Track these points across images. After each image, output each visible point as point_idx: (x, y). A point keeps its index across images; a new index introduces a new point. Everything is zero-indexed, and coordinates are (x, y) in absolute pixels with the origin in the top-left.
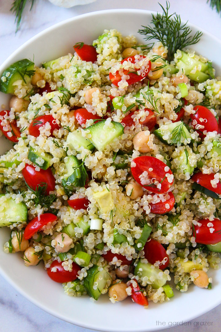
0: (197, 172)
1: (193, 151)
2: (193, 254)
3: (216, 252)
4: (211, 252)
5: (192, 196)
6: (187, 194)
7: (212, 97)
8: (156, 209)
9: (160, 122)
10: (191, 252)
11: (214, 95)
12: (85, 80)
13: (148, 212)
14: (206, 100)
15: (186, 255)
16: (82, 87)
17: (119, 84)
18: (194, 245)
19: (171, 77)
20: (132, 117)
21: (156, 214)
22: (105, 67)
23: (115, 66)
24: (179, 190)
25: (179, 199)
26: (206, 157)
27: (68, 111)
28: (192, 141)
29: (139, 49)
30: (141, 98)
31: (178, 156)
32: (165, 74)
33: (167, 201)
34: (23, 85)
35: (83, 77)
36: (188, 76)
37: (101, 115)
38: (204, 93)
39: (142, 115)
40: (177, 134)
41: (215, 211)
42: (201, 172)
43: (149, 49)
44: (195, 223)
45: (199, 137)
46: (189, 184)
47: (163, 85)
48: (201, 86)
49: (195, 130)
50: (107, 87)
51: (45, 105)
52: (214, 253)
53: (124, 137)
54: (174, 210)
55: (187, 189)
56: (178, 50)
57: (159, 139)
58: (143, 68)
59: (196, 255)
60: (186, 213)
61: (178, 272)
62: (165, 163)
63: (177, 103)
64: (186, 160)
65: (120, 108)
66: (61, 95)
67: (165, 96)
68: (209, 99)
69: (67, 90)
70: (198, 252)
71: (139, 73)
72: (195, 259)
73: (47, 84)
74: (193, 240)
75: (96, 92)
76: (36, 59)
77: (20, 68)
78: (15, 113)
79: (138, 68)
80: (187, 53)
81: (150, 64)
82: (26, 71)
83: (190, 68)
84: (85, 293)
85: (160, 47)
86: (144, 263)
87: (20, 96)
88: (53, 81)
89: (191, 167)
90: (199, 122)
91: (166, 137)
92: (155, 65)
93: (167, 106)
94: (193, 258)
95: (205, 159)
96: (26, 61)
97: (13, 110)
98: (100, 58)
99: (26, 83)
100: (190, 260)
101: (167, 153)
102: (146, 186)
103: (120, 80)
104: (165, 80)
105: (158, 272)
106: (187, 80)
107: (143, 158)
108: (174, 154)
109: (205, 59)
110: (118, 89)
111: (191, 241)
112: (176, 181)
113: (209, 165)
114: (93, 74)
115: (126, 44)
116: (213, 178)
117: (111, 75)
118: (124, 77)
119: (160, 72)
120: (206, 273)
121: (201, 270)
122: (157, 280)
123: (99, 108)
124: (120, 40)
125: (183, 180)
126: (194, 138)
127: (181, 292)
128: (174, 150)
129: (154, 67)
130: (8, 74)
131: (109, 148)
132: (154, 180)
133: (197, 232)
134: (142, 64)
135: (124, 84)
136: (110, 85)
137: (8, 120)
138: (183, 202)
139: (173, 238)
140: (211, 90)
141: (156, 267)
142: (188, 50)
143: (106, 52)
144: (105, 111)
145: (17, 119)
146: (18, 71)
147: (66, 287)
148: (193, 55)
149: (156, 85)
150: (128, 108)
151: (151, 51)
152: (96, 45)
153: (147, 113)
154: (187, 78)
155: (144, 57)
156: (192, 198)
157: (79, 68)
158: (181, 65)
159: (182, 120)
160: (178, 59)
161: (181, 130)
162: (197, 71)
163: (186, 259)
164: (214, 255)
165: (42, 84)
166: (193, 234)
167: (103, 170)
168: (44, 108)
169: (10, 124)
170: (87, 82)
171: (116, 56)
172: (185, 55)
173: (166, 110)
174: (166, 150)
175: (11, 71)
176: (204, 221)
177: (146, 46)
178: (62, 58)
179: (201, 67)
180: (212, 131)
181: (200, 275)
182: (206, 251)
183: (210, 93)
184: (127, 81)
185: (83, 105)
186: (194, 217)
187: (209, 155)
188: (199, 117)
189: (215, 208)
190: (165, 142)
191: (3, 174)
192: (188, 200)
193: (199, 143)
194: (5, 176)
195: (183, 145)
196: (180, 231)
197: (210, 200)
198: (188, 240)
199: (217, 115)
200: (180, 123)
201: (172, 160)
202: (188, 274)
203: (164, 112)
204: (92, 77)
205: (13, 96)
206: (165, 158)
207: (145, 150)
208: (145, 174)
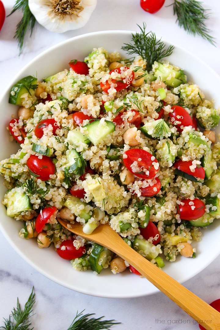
0: (178, 160)
1: (174, 143)
2: (178, 229)
3: (198, 227)
4: (194, 226)
5: (175, 180)
6: (171, 178)
7: (186, 99)
8: (146, 192)
9: (144, 121)
10: (176, 227)
11: (187, 96)
12: (81, 89)
13: (139, 194)
14: (181, 101)
15: (173, 231)
16: (78, 95)
17: (109, 91)
18: (179, 222)
19: (151, 84)
20: (122, 117)
21: (146, 196)
22: (96, 78)
23: (105, 77)
24: (164, 176)
25: (165, 183)
26: (184, 148)
27: (67, 115)
28: (172, 134)
29: (123, 62)
30: (127, 101)
31: (161, 148)
32: (145, 81)
33: (155, 185)
34: (29, 97)
35: (79, 86)
36: (164, 82)
37: (95, 116)
38: (179, 95)
39: (129, 115)
40: (160, 129)
41: (194, 192)
42: (181, 160)
43: (131, 62)
44: (179, 202)
45: (177, 131)
46: (172, 171)
47: (145, 91)
48: (176, 90)
49: (173, 125)
50: (99, 94)
51: (48, 111)
52: (195, 227)
53: (115, 133)
54: (160, 193)
55: (170, 175)
56: (155, 62)
57: (145, 134)
58: (128, 77)
59: (181, 230)
60: (171, 195)
61: (167, 245)
62: (151, 153)
63: (158, 104)
64: (168, 150)
65: (111, 110)
66: (61, 102)
67: (147, 98)
68: (183, 100)
69: (65, 99)
70: (182, 227)
71: (124, 81)
72: (181, 233)
73: (49, 95)
74: (178, 217)
75: (90, 98)
76: (38, 75)
77: (26, 83)
78: (23, 121)
79: (124, 77)
80: (162, 64)
81: (133, 73)
82: (31, 85)
83: (165, 75)
84: (90, 267)
85: (140, 60)
86: (140, 239)
87: (27, 106)
88: (53, 92)
89: (172, 156)
90: (177, 119)
91: (150, 133)
92: (137, 74)
93: (149, 107)
94: (179, 233)
95: (184, 149)
96: (30, 77)
97: (21, 118)
98: (91, 71)
99: (31, 95)
100: (177, 234)
101: (152, 145)
102: (137, 174)
103: (110, 88)
104: (146, 86)
105: (152, 246)
106: (164, 85)
107: (133, 150)
108: (158, 146)
109: (177, 67)
110: (108, 96)
111: (177, 218)
112: (161, 168)
113: (187, 154)
114: (87, 83)
115: (112, 59)
116: (191, 164)
117: (102, 84)
118: (113, 85)
119: (142, 80)
120: (191, 244)
121: (186, 242)
122: (151, 253)
123: (94, 110)
124: (107, 56)
125: (166, 168)
126: (173, 132)
127: (170, 262)
128: (157, 143)
129: (136, 76)
130: (16, 89)
131: (102, 143)
132: (143, 168)
133: (181, 210)
134: (126, 74)
135: (112, 91)
136: (101, 93)
137: (18, 127)
138: (168, 186)
139: (162, 216)
140: (185, 92)
141: (150, 242)
142: (163, 62)
143: (96, 66)
144: (98, 113)
145: (25, 125)
146: (24, 86)
147: (74, 263)
148: (168, 65)
149: (139, 90)
150: (117, 110)
151: (133, 63)
152: (87, 61)
153: (134, 113)
154: (164, 84)
155: (128, 68)
156: (175, 182)
157: (75, 80)
158: (158, 74)
159: (163, 118)
160: (156, 69)
161: (163, 126)
162: (172, 77)
163: (173, 234)
164: (196, 229)
165: (44, 95)
166: (178, 212)
167: (99, 161)
168: (47, 113)
169: (19, 130)
170: (82, 90)
171: (104, 69)
172: (161, 65)
173: (149, 110)
174: (151, 143)
175: (18, 86)
176: (186, 200)
177: (128, 60)
178: (59, 73)
179: (175, 74)
180: (188, 126)
181: (185, 247)
182: (190, 226)
183: (184, 96)
184: (115, 88)
185: (80, 110)
186: (177, 198)
187: (187, 146)
188: (176, 115)
189: (194, 190)
190: (149, 137)
191: (10, 169)
192: (172, 183)
193: (178, 136)
194: (12, 170)
195: (164, 138)
196: (167, 210)
197: (190, 183)
198: (174, 218)
199: (191, 113)
200: (161, 120)
201: (156, 151)
202: (175, 246)
203: (147, 112)
204: (86, 86)
205: (21, 107)
206: (151, 150)
207: (134, 143)
208: (135, 164)
